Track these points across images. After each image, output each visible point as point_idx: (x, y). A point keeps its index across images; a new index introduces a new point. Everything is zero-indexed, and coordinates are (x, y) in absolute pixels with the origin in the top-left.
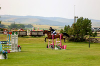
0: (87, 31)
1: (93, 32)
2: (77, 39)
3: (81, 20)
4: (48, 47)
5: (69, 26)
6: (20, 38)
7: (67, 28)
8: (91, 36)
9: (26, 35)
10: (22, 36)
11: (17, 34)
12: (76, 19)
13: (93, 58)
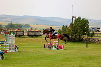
0: (84, 31)
1: (91, 32)
2: (74, 39)
3: (78, 20)
4: (45, 47)
5: (66, 26)
6: (18, 39)
7: (64, 28)
8: (88, 36)
9: (23, 35)
10: (19, 36)
11: (13, 34)
12: (74, 19)
13: (91, 59)
